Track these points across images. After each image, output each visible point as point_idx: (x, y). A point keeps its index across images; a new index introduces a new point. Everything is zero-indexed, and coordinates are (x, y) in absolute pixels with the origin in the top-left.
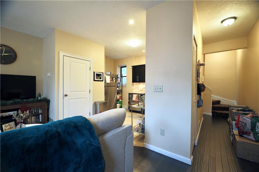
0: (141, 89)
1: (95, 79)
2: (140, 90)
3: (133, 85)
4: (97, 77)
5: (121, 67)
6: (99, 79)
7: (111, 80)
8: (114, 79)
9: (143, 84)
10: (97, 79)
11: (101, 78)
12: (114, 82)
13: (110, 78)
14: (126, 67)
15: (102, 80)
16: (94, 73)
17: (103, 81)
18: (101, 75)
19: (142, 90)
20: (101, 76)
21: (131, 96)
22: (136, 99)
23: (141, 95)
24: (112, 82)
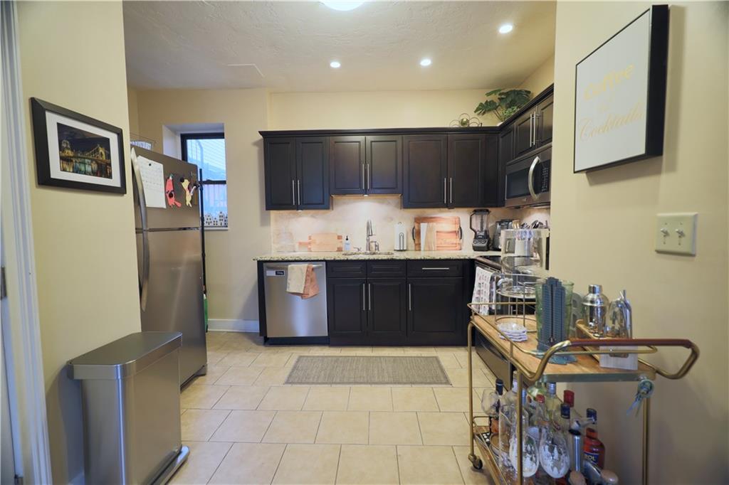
0: (306, 240)
1: (56, 172)
2: (300, 243)
3: (265, 221)
4: (69, 153)
5: (184, 138)
6: (94, 174)
7: (170, 188)
8: (186, 184)
9: (312, 216)
10: (77, 171)
11: (104, 170)
12: (188, 202)
13: (166, 180)
14: (221, 136)
15: (115, 181)
16: (38, 110)
17: (121, 191)
18: (105, 142)
19: (310, 243)
20: (108, 156)
21: (277, 274)
22: (305, 287)
23: (325, 263)
24: (179, 205)
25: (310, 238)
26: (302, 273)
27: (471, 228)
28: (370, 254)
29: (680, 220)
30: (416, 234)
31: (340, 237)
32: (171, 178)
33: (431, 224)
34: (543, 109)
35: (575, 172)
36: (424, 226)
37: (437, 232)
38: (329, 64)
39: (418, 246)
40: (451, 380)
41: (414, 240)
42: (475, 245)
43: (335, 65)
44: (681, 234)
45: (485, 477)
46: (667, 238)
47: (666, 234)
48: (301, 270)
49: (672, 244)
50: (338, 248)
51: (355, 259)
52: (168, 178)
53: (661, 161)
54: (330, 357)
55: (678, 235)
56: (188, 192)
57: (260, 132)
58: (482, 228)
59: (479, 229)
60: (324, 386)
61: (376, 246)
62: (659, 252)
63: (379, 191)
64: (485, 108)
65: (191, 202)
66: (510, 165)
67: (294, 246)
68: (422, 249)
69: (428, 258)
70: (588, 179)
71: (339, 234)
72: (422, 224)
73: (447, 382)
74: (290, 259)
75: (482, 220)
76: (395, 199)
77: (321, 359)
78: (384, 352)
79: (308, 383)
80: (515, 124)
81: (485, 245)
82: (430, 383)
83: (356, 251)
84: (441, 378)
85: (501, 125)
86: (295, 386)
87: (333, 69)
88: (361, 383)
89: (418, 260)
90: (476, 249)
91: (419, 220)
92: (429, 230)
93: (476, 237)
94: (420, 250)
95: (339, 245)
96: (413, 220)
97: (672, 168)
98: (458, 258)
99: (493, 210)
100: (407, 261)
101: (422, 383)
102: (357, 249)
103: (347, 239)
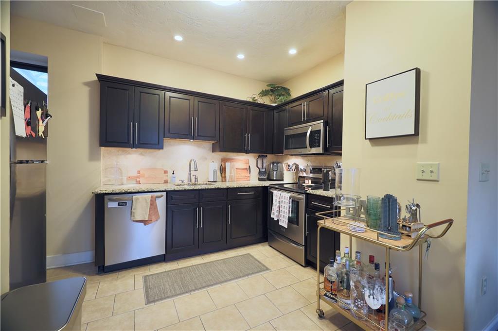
3: (94, 156)
7: (28, 115)
9: (141, 154)
12: (41, 133)
13: (25, 106)
19: (138, 177)
21: (119, 205)
22: (149, 215)
23: (165, 193)
24: (34, 135)
25: (139, 172)
26: (147, 202)
27: (257, 167)
28: (193, 185)
29: (431, 165)
30: (223, 170)
31: (166, 172)
32: (29, 105)
33: (232, 163)
34: (310, 101)
35: (366, 139)
36: (228, 165)
37: (237, 169)
38: (173, 37)
39: (224, 179)
40: (269, 267)
41: (221, 174)
42: (259, 177)
43: (178, 38)
44: (432, 172)
45: (327, 320)
46: (424, 173)
47: (423, 171)
48: (146, 200)
49: (427, 176)
50: (165, 181)
51: (181, 189)
52: (28, 104)
53: (418, 138)
54: (173, 270)
55: (430, 172)
56: (41, 122)
57: (97, 75)
58: (263, 166)
59: (261, 167)
60: (184, 295)
61: (196, 178)
62: (418, 180)
63: (202, 138)
64: (264, 93)
65: (43, 132)
66: (287, 130)
67: (122, 179)
68: (227, 180)
69: (241, 186)
70: (371, 143)
71: (165, 170)
72: (226, 163)
73: (267, 269)
74: (134, 191)
75: (263, 161)
76: (208, 145)
77: (165, 274)
78: (212, 258)
79: (168, 297)
80: (288, 107)
81: (266, 177)
82: (258, 272)
83: (180, 182)
84: (261, 268)
85: (276, 106)
86: (158, 303)
87: (177, 41)
88: (212, 285)
89: (235, 188)
90: (260, 180)
91: (225, 160)
92: (231, 168)
93: (260, 172)
94: (226, 181)
95: (165, 178)
96: (221, 161)
97: (425, 141)
98: (258, 186)
99: (269, 156)
100: (228, 189)
101: (253, 273)
102: (181, 180)
103: (173, 174)
